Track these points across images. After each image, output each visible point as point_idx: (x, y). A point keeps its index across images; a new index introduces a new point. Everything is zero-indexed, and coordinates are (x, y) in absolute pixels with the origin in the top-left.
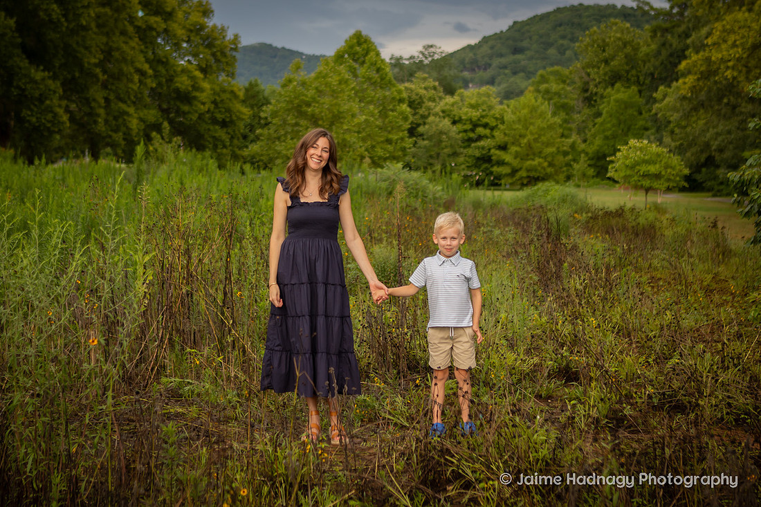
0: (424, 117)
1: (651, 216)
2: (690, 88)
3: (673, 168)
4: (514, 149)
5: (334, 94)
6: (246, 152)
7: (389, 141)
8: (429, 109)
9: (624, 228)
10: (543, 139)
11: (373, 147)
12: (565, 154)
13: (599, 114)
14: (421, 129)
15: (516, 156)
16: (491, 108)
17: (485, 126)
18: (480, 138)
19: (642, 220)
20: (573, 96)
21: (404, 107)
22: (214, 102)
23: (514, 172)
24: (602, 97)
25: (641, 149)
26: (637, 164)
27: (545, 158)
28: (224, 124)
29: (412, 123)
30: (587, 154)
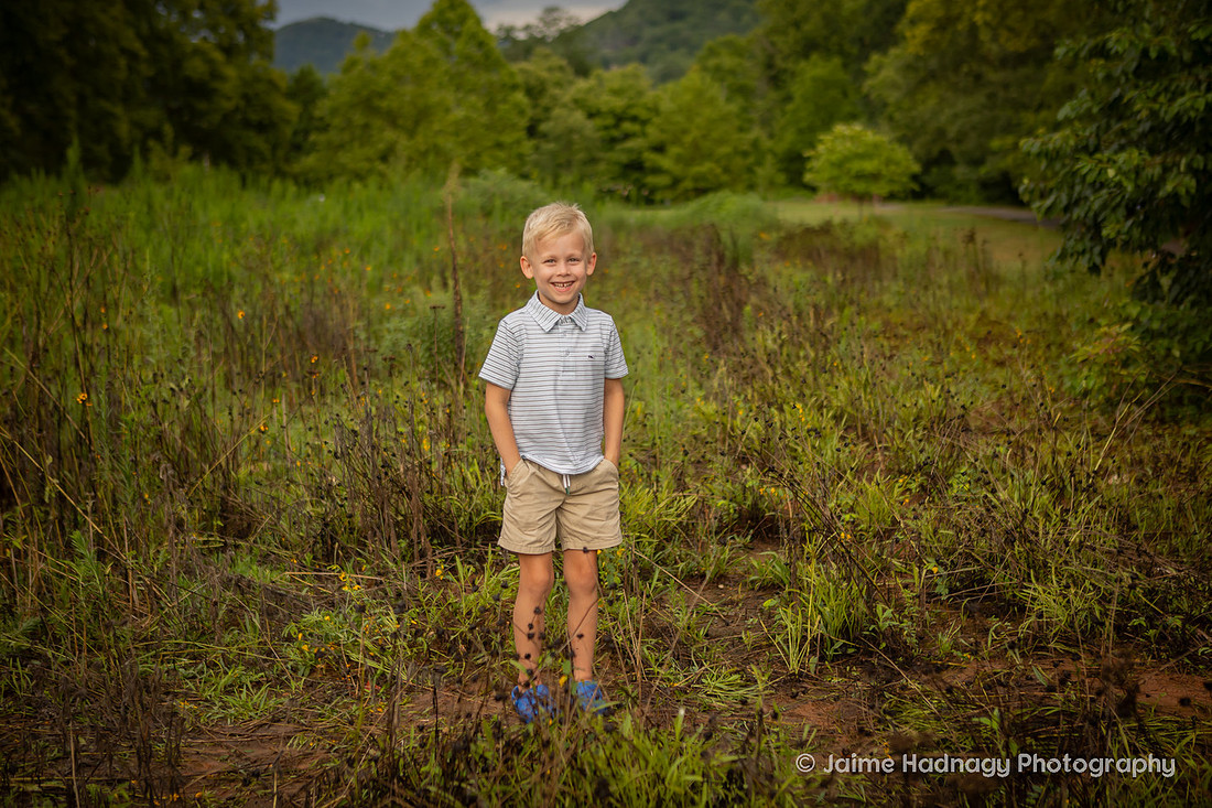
0: (547, 109)
1: (871, 232)
3: (897, 164)
4: (674, 150)
5: (419, 80)
6: (296, 168)
7: (499, 145)
8: (554, 98)
9: (833, 251)
10: (715, 135)
11: (478, 155)
12: (745, 154)
13: (788, 98)
14: (543, 127)
15: (679, 159)
16: (640, 93)
17: (634, 119)
18: (627, 136)
19: (859, 239)
20: (753, 75)
21: (520, 97)
22: (245, 97)
23: (676, 182)
24: (793, 74)
25: (852, 138)
26: (846, 160)
27: (717, 161)
28: (261, 128)
29: (532, 119)
30: (775, 154)
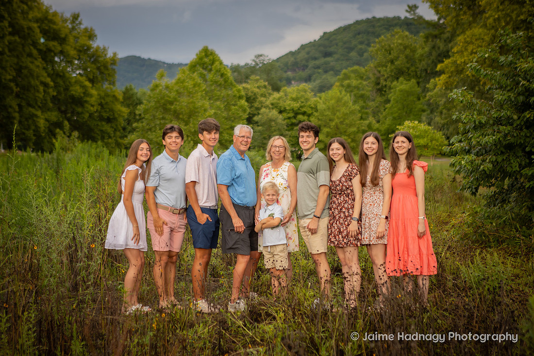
0: (258, 109)
2: (444, 83)
3: (437, 140)
4: (325, 130)
5: (190, 95)
6: (126, 141)
8: (261, 103)
10: (347, 121)
12: (363, 132)
13: (388, 101)
14: (256, 118)
15: (327, 135)
16: (307, 100)
17: (304, 113)
20: (368, 88)
21: (243, 102)
22: (101, 104)
24: (390, 88)
25: (413, 128)
27: (348, 136)
28: (109, 120)
29: (249, 113)
30: (380, 131)
